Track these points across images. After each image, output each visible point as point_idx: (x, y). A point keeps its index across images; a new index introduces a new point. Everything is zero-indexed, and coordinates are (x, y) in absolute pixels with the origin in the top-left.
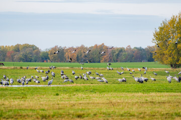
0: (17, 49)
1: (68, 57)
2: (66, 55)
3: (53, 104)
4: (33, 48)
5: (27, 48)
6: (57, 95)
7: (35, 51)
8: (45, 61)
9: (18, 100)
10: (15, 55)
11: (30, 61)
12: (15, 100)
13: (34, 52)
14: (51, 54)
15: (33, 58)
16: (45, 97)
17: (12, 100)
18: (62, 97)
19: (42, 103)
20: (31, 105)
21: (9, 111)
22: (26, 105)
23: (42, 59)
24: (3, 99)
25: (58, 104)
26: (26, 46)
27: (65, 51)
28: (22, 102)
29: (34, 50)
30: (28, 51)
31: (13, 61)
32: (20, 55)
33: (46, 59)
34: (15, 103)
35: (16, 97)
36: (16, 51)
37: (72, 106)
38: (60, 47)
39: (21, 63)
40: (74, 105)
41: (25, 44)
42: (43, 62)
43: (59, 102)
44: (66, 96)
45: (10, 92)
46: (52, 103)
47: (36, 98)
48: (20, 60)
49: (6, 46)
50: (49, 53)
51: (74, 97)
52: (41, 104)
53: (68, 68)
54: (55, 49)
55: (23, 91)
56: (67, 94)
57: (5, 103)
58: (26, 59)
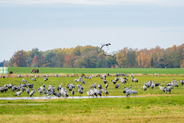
0: (78, 52)
1: (141, 61)
2: (138, 59)
3: (124, 119)
4: (98, 50)
5: (90, 50)
6: (128, 107)
7: (100, 54)
8: (112, 67)
9: (80, 114)
10: (75, 59)
11: (94, 67)
12: (76, 115)
13: (98, 55)
14: (120, 57)
15: (97, 63)
16: (113, 110)
17: (73, 115)
18: (133, 110)
19: (109, 117)
20: (97, 121)
22: (90, 121)
23: (109, 63)
24: (61, 114)
25: (130, 119)
26: (89, 49)
27: (136, 54)
28: (85, 117)
29: (98, 52)
30: (91, 54)
31: (73, 67)
32: (82, 59)
33: (113, 63)
34: (76, 119)
35: (77, 111)
36: (77, 55)
37: (147, 121)
38: (131, 49)
39: (83, 69)
40: (149, 120)
41: (88, 46)
42: (110, 67)
43: (131, 117)
44: (139, 109)
45: (70, 105)
46: (122, 118)
47: (102, 111)
48: (82, 65)
49: (64, 49)
50: (117, 56)
51: (148, 109)
52: (108, 120)
53: (140, 74)
54: (123, 51)
55: (85, 104)
56: (141, 107)
57: (64, 118)
58: (90, 64)
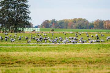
0: (75, 21)
1: (106, 26)
2: (104, 25)
3: (96, 55)
4: (85, 20)
5: (81, 20)
6: (99, 49)
7: (86, 22)
8: (92, 29)
9: (75, 52)
10: (73, 25)
11: (83, 29)
12: (73, 52)
13: (85, 23)
14: (95, 24)
15: (84, 27)
16: (91, 50)
17: (71, 52)
18: (101, 50)
19: (89, 54)
20: (83, 55)
21: (69, 59)
22: (80, 55)
23: (90, 27)
24: (66, 52)
25: (99, 55)
26: (80, 20)
27: (104, 23)
28: (77, 53)
29: (85, 22)
30: (81, 22)
31: (72, 28)
32: (76, 25)
33: (92, 27)
34: (72, 54)
35: (73, 50)
36: (74, 22)
37: (108, 56)
38: (101, 20)
39: (77, 29)
40: (109, 55)
41: (80, 18)
42: (90, 29)
43: (100, 54)
44: (104, 50)
45: (70, 47)
46: (95, 54)
47: (86, 51)
48: (77, 28)
49: (68, 20)
50: (94, 24)
51: (109, 50)
52: (89, 55)
53: (105, 33)
54: (97, 21)
55: (78, 47)
56: (105, 49)
57: (67, 54)
58: (80, 27)
